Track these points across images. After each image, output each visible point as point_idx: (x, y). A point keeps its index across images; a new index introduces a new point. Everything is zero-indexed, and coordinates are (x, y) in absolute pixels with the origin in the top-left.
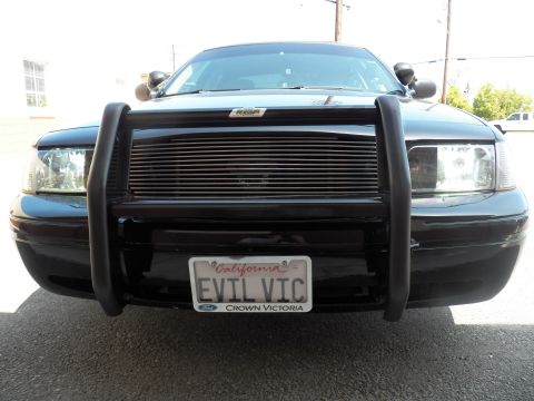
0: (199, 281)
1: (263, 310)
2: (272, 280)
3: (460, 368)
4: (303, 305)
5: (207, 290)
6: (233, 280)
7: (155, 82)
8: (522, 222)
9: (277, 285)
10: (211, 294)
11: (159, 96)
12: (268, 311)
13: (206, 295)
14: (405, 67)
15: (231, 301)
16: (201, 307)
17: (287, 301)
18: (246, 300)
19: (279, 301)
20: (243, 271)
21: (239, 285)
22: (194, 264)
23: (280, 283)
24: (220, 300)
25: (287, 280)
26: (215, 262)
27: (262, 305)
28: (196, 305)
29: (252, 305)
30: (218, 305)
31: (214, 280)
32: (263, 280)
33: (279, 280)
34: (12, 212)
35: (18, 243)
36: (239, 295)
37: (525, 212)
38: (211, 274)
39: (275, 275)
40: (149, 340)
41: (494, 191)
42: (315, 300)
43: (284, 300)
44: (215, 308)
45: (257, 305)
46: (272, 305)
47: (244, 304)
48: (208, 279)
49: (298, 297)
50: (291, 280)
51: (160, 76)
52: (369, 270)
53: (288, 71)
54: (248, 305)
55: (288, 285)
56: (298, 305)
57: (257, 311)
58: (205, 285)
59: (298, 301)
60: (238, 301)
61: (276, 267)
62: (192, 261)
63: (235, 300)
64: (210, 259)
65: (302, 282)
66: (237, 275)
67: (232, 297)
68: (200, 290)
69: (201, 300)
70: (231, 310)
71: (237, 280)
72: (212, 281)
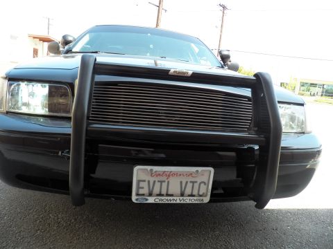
0: (139, 182)
1: (178, 202)
2: (187, 182)
4: (204, 198)
5: (143, 188)
6: (161, 182)
7: (66, 42)
8: (319, 152)
10: (145, 191)
11: (69, 51)
12: (182, 202)
13: (141, 192)
14: (225, 53)
15: (158, 195)
16: (137, 200)
17: (194, 196)
18: (168, 195)
19: (189, 196)
21: (164, 185)
23: (191, 184)
24: (150, 195)
25: (196, 182)
26: (151, 170)
27: (178, 198)
28: (134, 198)
29: (171, 198)
30: (149, 198)
31: (149, 182)
32: (181, 182)
33: (191, 182)
36: (164, 192)
37: (321, 146)
38: (147, 178)
39: (190, 179)
41: (304, 133)
42: (212, 195)
43: (192, 195)
44: (147, 200)
45: (175, 198)
46: (185, 198)
47: (166, 198)
48: (144, 181)
49: (201, 193)
50: (198, 183)
51: (70, 39)
53: (151, 46)
54: (169, 198)
55: (196, 185)
56: (201, 198)
57: (175, 202)
58: (142, 184)
59: (201, 196)
60: (163, 195)
61: (191, 174)
62: (137, 169)
63: (160, 195)
64: (149, 168)
65: (205, 183)
66: (164, 178)
67: (158, 193)
68: (138, 188)
69: (137, 195)
70: (158, 201)
71: (164, 181)
72: (147, 182)
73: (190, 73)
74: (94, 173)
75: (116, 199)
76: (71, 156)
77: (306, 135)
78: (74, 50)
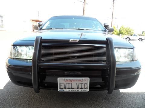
0: (60, 84)
1: (76, 91)
2: (79, 84)
3: (123, 104)
4: (87, 90)
5: (62, 86)
6: (69, 84)
7: (40, 25)
9: (80, 85)
10: (63, 87)
11: (41, 29)
12: (78, 91)
13: (61, 87)
14: (106, 24)
15: (68, 89)
16: (60, 90)
17: (82, 89)
18: (72, 88)
19: (81, 89)
20: (72, 81)
21: (70, 85)
22: (59, 79)
24: (65, 88)
25: (83, 83)
26: (65, 79)
27: (76, 90)
28: (59, 90)
29: (73, 90)
31: (64, 83)
32: (77, 84)
33: (81, 83)
34: (6, 63)
35: (8, 72)
38: (63, 82)
39: (80, 82)
40: (42, 97)
42: (90, 88)
43: (82, 88)
44: (64, 90)
45: (75, 90)
49: (85, 88)
52: (102, 81)
54: (72, 90)
55: (83, 85)
56: (85, 90)
58: (61, 84)
60: (70, 89)
61: (80, 80)
62: (58, 79)
63: (69, 88)
64: (63, 78)
65: (87, 84)
66: (70, 82)
67: (68, 88)
68: (60, 86)
69: (60, 88)
70: (68, 91)
71: (70, 83)
72: (63, 84)
73: (78, 40)
74: (45, 80)
75: (53, 90)
76: (32, 74)
77: (134, 61)
78: (43, 28)
